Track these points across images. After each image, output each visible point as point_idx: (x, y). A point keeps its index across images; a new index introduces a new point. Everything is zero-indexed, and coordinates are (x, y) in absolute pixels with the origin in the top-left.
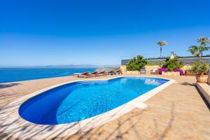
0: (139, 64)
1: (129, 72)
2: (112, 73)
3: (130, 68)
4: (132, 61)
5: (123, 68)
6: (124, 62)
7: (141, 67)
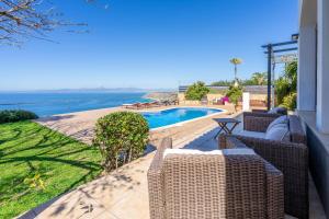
0: (199, 92)
1: (188, 102)
2: (166, 103)
3: (189, 97)
4: (191, 89)
5: (181, 96)
6: (182, 89)
7: (202, 96)
